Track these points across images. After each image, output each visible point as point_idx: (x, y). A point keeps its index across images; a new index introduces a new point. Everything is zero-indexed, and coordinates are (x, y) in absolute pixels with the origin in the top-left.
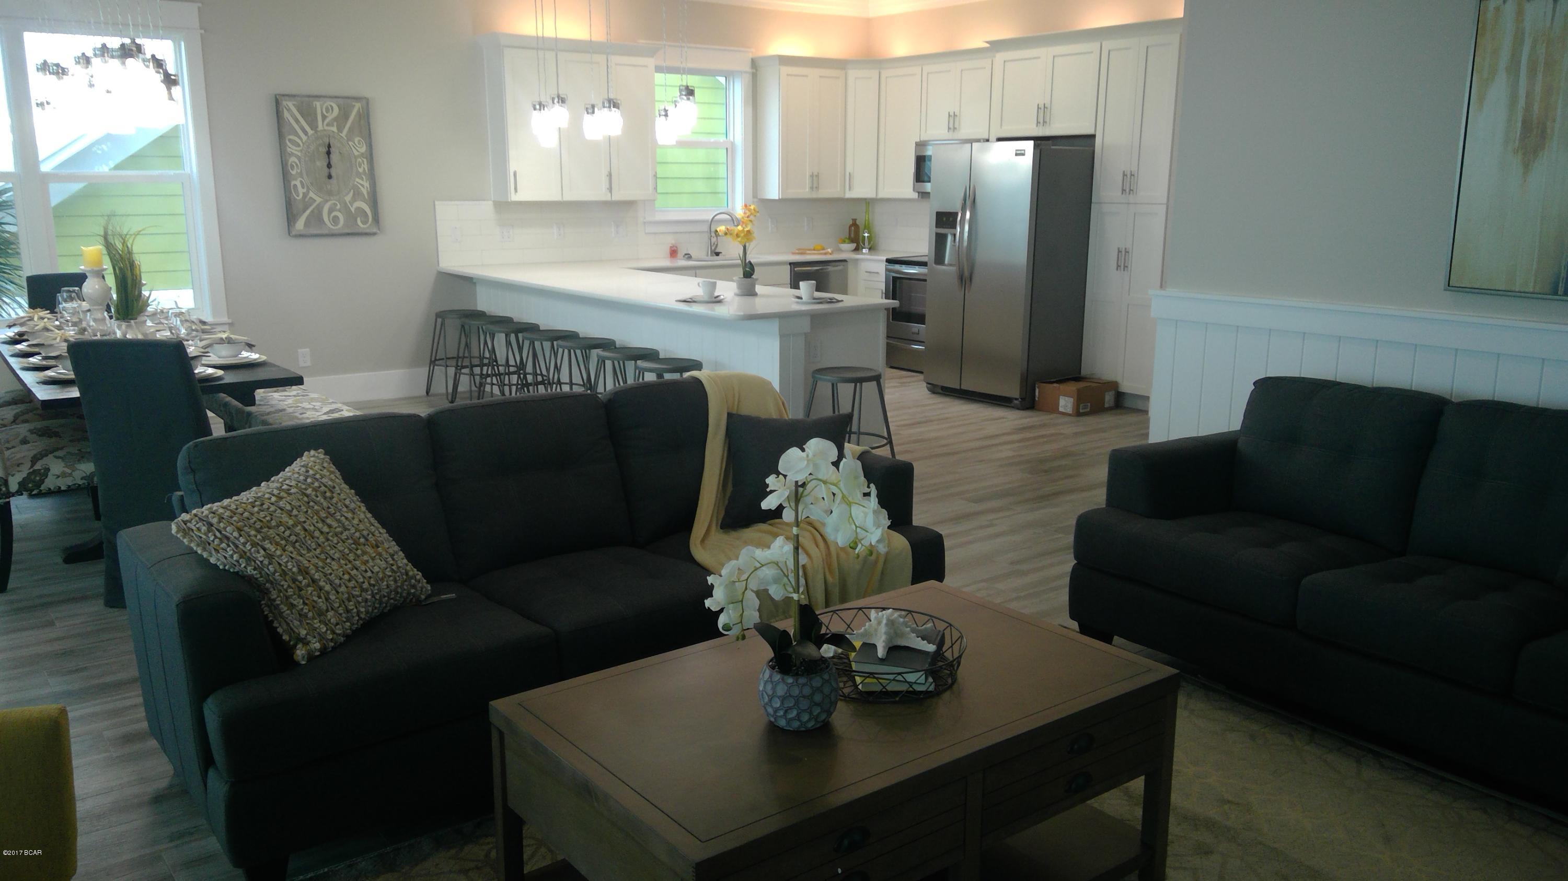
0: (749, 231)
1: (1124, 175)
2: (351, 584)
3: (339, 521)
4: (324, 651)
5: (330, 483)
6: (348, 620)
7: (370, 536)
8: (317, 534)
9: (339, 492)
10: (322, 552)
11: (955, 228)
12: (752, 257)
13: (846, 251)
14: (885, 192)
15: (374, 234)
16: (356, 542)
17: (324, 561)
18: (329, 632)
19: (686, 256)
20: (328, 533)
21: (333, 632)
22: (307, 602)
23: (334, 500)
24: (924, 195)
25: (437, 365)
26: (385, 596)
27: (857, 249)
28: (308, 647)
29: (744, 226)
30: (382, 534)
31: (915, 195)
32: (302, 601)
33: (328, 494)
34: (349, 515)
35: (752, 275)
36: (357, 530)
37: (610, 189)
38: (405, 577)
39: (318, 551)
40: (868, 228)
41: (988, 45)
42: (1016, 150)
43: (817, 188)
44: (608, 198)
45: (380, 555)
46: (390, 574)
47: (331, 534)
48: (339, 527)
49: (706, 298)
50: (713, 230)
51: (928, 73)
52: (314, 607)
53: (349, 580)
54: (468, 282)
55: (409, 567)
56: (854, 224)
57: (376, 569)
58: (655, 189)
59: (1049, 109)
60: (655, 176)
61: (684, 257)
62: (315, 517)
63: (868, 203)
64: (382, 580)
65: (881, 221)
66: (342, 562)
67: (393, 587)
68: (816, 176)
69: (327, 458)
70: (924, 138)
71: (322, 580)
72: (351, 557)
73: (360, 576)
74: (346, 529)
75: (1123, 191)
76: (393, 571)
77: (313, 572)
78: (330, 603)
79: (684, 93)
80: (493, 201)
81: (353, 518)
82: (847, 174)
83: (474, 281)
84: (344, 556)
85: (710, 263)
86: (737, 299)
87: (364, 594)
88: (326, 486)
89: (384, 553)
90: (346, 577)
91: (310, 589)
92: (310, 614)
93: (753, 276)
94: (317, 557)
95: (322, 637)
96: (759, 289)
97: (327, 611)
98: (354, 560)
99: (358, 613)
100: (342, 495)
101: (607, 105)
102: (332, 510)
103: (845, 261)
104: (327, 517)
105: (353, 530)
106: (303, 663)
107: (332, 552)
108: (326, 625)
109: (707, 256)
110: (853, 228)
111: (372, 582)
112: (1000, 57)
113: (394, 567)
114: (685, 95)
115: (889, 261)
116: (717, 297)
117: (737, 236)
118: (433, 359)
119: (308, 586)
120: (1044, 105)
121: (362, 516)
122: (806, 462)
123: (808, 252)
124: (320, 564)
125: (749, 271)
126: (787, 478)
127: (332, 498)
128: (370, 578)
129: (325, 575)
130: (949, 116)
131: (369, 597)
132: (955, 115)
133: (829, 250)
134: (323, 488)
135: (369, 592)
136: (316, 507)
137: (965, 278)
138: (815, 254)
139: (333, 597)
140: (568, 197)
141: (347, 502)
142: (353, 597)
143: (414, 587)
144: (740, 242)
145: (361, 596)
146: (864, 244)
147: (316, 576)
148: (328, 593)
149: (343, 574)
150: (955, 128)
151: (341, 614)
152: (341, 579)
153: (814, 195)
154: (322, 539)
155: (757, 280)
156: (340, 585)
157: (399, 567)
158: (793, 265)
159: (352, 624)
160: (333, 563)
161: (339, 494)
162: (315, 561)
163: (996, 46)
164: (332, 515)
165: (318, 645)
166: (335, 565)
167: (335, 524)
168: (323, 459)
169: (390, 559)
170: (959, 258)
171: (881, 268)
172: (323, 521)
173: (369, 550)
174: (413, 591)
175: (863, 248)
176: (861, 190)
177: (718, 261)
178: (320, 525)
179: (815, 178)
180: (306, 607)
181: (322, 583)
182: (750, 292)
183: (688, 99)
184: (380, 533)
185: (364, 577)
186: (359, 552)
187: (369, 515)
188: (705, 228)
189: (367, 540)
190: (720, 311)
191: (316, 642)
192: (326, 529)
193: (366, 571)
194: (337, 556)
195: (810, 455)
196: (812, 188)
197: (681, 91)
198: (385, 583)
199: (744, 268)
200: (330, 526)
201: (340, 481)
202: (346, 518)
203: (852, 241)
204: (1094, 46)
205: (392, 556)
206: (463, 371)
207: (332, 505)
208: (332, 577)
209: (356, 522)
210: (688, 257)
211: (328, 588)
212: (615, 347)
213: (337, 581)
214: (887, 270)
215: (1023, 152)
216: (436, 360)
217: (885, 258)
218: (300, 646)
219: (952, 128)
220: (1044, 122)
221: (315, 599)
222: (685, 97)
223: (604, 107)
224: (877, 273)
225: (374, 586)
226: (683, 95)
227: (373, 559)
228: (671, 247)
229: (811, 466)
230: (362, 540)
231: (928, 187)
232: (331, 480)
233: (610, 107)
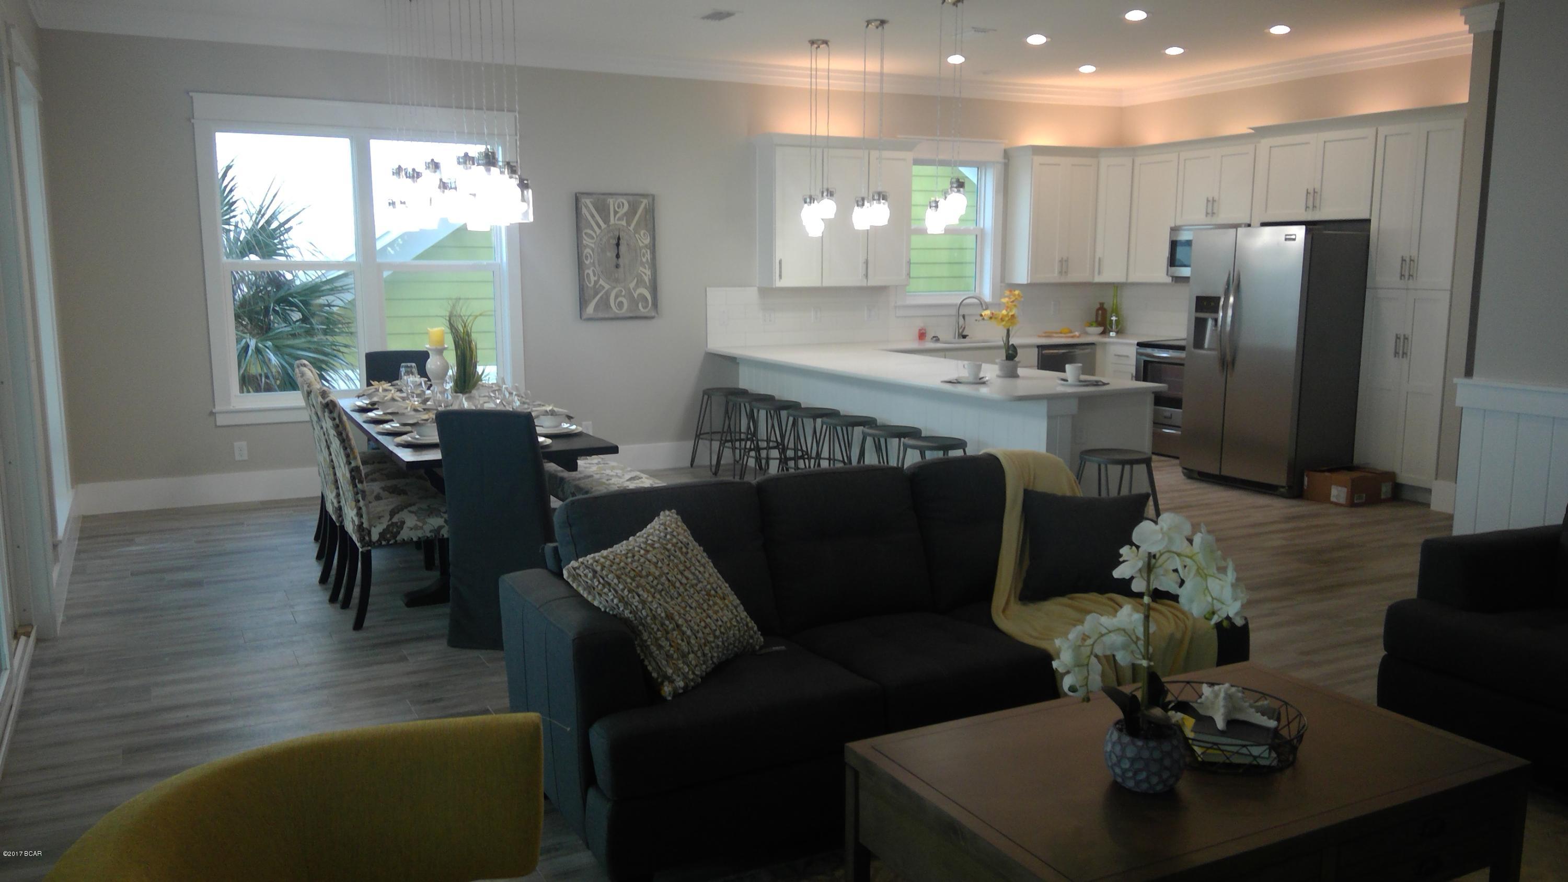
0: (1013, 316)
1: (1403, 260)
2: (707, 630)
3: (693, 574)
4: (686, 688)
5: (685, 540)
6: (704, 663)
7: (719, 588)
8: (678, 584)
9: (692, 548)
10: (683, 601)
11: (1217, 312)
12: (1013, 341)
13: (1093, 334)
14: (1136, 276)
15: (653, 318)
16: (708, 594)
17: (684, 608)
18: (690, 673)
19: (934, 339)
20: (686, 584)
21: (694, 673)
22: (673, 644)
23: (689, 555)
24: (1180, 280)
25: (702, 439)
26: (731, 644)
27: (1104, 333)
28: (674, 685)
29: (1009, 310)
30: (726, 588)
31: (1169, 280)
32: (668, 644)
33: (684, 550)
34: (702, 569)
35: (1015, 357)
36: (709, 583)
37: (866, 276)
38: (746, 628)
39: (680, 599)
40: (1116, 311)
41: (1252, 131)
42: (1286, 235)
43: (1066, 273)
44: (864, 284)
45: (727, 606)
46: (735, 624)
47: (688, 585)
48: (694, 579)
49: (971, 379)
50: (961, 313)
51: (1185, 160)
52: (678, 649)
53: (705, 627)
54: (731, 361)
55: (749, 619)
56: (1102, 308)
57: (725, 619)
58: (909, 274)
59: (1319, 194)
60: (909, 263)
61: (932, 339)
62: (676, 569)
63: (1116, 287)
64: (730, 628)
65: (1129, 304)
66: (699, 611)
67: (738, 636)
68: (1066, 261)
69: (679, 518)
70: (1179, 223)
71: (684, 625)
72: (705, 606)
73: (713, 624)
74: (700, 582)
75: (1402, 276)
76: (737, 621)
77: (677, 617)
78: (691, 647)
79: (955, 185)
80: (759, 288)
81: (705, 572)
82: (1097, 260)
83: (737, 361)
84: (700, 606)
85: (957, 346)
86: (999, 380)
87: (716, 640)
88: (681, 542)
89: (730, 605)
90: (703, 624)
91: (675, 633)
92: (675, 656)
93: (1016, 359)
94: (679, 605)
95: (685, 677)
96: (1021, 371)
97: (689, 653)
98: (708, 609)
99: (712, 657)
100: (695, 551)
101: (876, 197)
102: (688, 564)
103: (1093, 344)
104: (684, 570)
105: (705, 583)
106: (670, 698)
107: (690, 601)
108: (688, 666)
109: (955, 338)
110: (1100, 312)
111: (723, 630)
112: (1266, 143)
113: (738, 618)
114: (956, 187)
115: (1139, 344)
116: (982, 378)
117: (1002, 320)
118: (698, 433)
119: (674, 630)
120: (1314, 189)
121: (711, 571)
122: (1160, 536)
123: (1054, 335)
124: (682, 611)
125: (1011, 353)
126: (1140, 549)
127: (687, 553)
128: (721, 626)
129: (686, 621)
130: (1208, 201)
131: (720, 644)
132: (1214, 201)
133: (1077, 334)
134: (680, 544)
135: (721, 639)
136: (676, 561)
137: (1227, 362)
138: (1062, 337)
139: (693, 641)
140: (826, 283)
141: (699, 557)
142: (708, 642)
143: (752, 637)
144: (1004, 326)
145: (714, 642)
146: (1112, 328)
147: (680, 622)
148: (689, 637)
149: (700, 622)
150: (1213, 213)
151: (699, 657)
152: (698, 626)
153: (1063, 280)
154: (682, 589)
155: (1019, 362)
156: (698, 632)
157: (741, 619)
158: (1041, 347)
159: (707, 667)
160: (692, 611)
161: (692, 550)
162: (677, 608)
163: (1261, 132)
164: (688, 568)
165: (682, 684)
166: (693, 613)
167: (691, 576)
168: (677, 519)
169: (734, 611)
170: (1221, 341)
171: (1131, 352)
172: (682, 574)
173: (718, 601)
174: (751, 641)
175: (1110, 331)
176: (1111, 274)
177: (965, 343)
178: (679, 577)
179: (1064, 264)
180: (672, 649)
181: (684, 629)
182: (1012, 374)
183: (959, 191)
184: (726, 587)
185: (716, 625)
186: (711, 603)
187: (716, 571)
188: (953, 311)
189: (716, 592)
190: (984, 391)
191: (680, 681)
192: (684, 581)
193: (717, 620)
194: (694, 605)
195: (1165, 528)
196: (1060, 273)
197: (952, 183)
198: (732, 632)
199: (1007, 351)
200: (687, 579)
201: (691, 538)
202: (700, 572)
203: (1099, 324)
204: (1369, 132)
205: (736, 607)
206: (726, 444)
207: (687, 559)
208: (692, 624)
209: (707, 575)
210: (936, 339)
211: (689, 633)
212: (876, 425)
213: (696, 628)
214: (1138, 353)
215: (1293, 237)
216: (700, 434)
217: (1136, 342)
218: (666, 683)
219: (1211, 213)
220: (1314, 207)
221: (680, 642)
222: (956, 190)
223: (874, 199)
224: (1127, 356)
225: (724, 634)
226: (954, 187)
227: (722, 609)
228: (920, 330)
229: (1166, 539)
230: (713, 592)
231: (1185, 272)
232: (686, 538)
233: (879, 199)
